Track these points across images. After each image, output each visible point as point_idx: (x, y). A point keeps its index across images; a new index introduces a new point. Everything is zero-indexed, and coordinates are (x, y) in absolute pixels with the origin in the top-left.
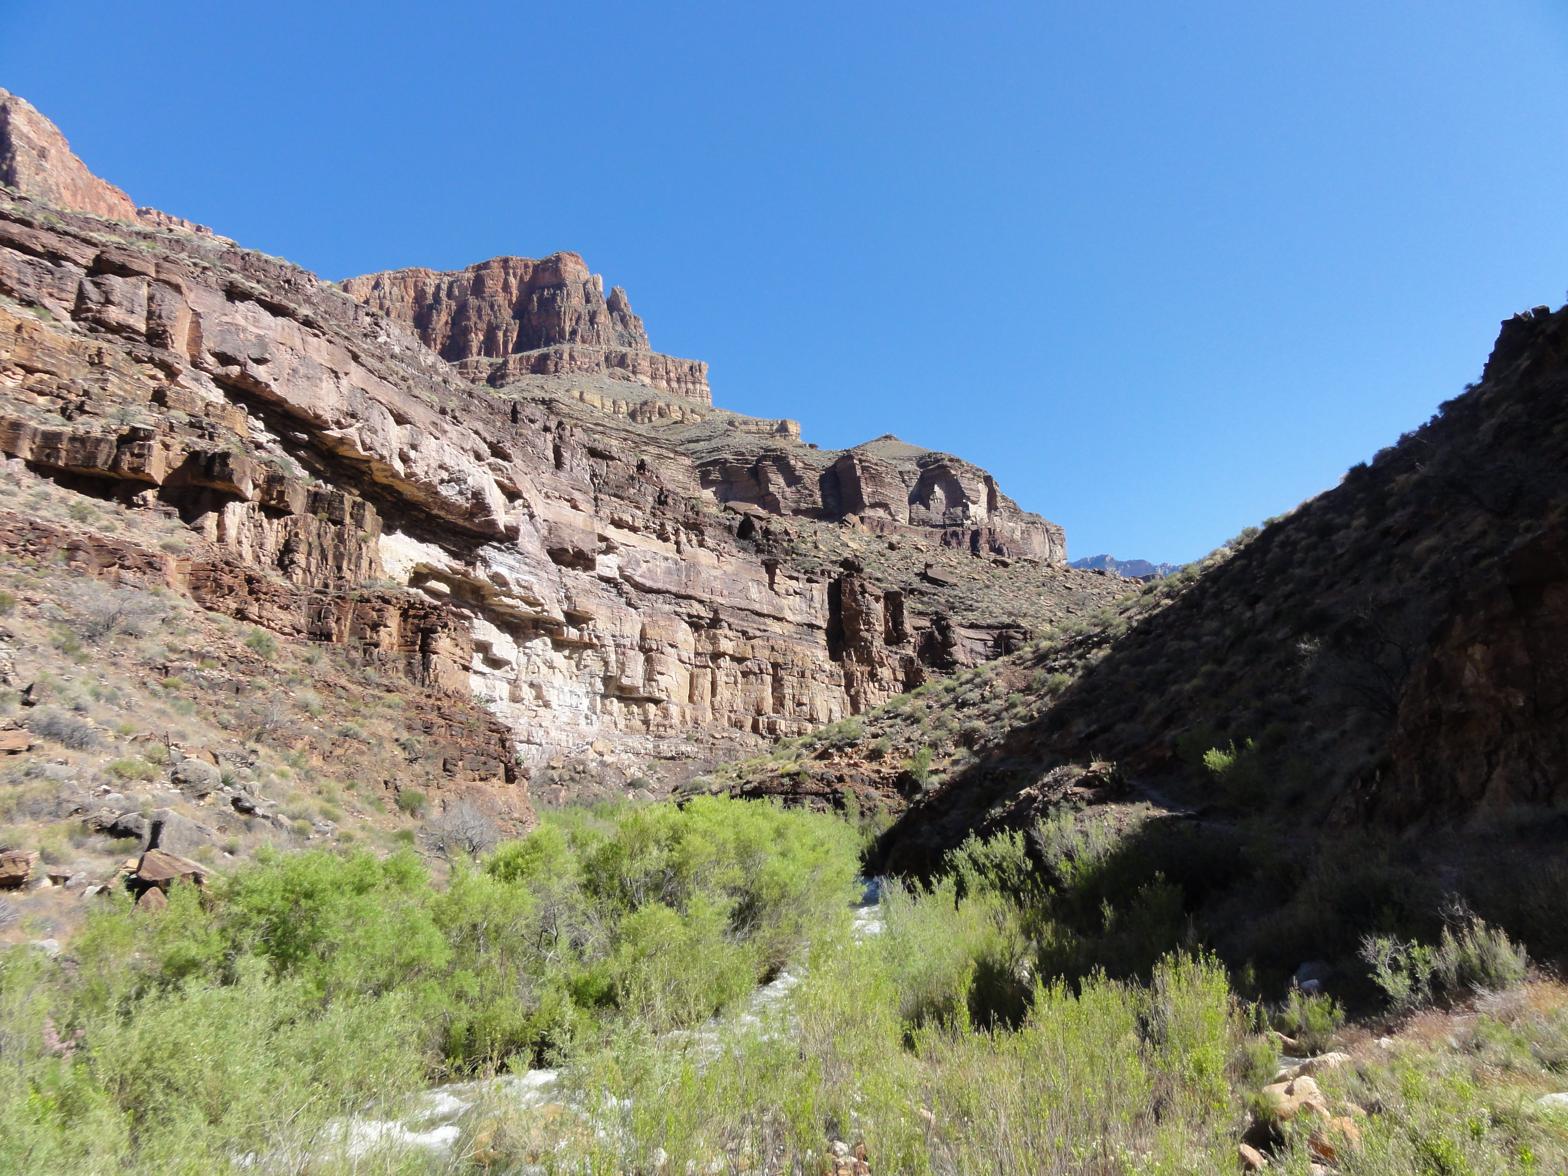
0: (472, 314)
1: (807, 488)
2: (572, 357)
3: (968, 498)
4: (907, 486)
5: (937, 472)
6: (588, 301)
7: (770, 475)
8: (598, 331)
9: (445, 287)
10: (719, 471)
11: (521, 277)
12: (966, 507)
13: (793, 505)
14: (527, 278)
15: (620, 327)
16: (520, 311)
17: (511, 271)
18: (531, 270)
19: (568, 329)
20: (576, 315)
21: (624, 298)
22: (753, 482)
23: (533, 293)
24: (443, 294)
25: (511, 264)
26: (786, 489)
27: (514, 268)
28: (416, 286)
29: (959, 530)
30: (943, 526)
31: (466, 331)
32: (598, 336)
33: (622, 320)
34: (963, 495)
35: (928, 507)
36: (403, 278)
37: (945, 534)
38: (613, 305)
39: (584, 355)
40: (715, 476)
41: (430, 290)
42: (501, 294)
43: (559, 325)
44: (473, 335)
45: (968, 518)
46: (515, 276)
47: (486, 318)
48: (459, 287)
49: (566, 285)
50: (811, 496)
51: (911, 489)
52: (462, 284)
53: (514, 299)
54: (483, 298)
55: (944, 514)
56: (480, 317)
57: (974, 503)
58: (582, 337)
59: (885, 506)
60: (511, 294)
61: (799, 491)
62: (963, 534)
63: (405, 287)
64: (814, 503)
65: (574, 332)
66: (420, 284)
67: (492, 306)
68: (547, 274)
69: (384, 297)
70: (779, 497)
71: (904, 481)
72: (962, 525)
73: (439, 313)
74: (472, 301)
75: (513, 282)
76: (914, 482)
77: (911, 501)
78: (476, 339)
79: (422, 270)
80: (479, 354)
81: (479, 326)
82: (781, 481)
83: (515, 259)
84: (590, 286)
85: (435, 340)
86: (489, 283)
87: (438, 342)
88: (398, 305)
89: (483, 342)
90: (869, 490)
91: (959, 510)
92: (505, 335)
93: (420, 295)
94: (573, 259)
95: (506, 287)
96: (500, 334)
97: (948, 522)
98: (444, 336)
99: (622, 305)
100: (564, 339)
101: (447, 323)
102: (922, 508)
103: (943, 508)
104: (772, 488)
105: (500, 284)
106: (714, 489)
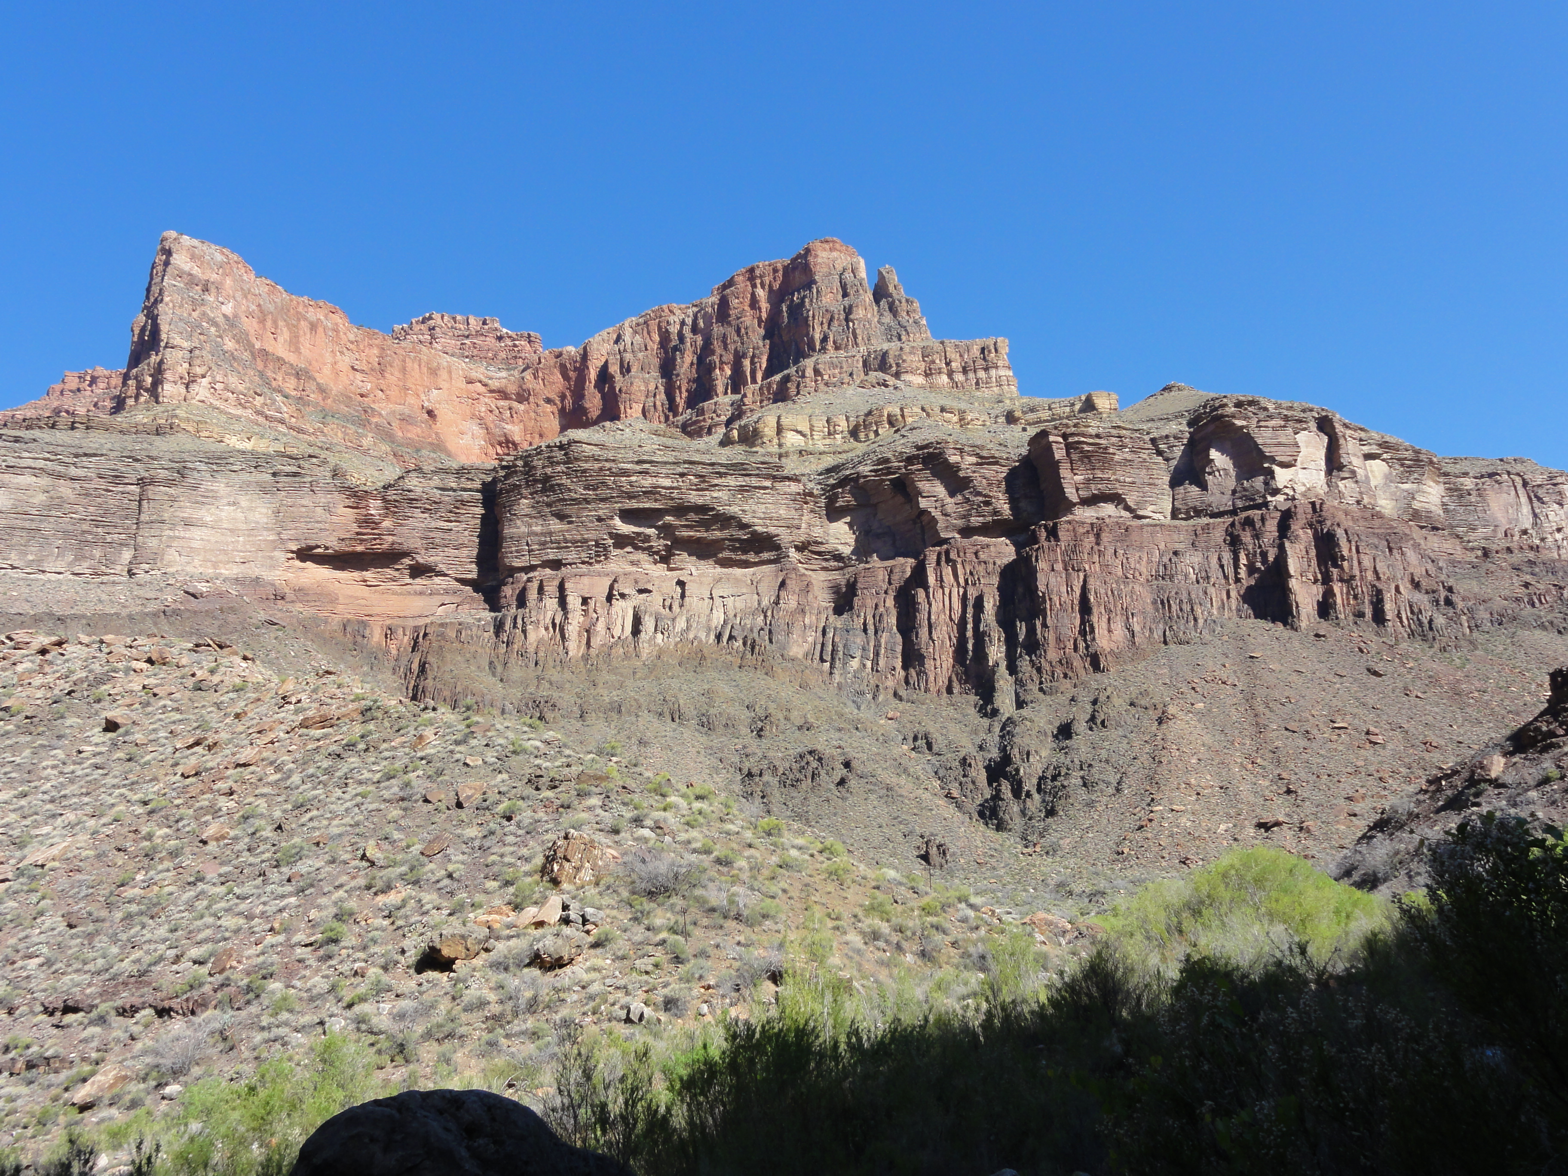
0: (717, 345)
1: (979, 494)
2: (817, 372)
3: (1272, 460)
4: (1167, 460)
5: (1211, 427)
6: (845, 295)
7: (920, 485)
8: (854, 330)
9: (689, 321)
10: (850, 492)
11: (770, 286)
12: (1271, 474)
13: (960, 523)
14: (776, 286)
15: (888, 318)
16: (772, 329)
17: (758, 281)
18: (780, 274)
19: (818, 336)
20: (828, 316)
21: (893, 280)
22: (900, 499)
23: (783, 301)
24: (687, 331)
25: (757, 272)
26: (949, 500)
27: (761, 277)
28: (660, 328)
29: (1255, 514)
30: (1234, 512)
31: (710, 369)
32: (855, 337)
33: (891, 309)
34: (1263, 457)
35: (1203, 486)
36: (645, 323)
37: (1233, 525)
38: (880, 293)
39: (833, 365)
40: (845, 499)
41: (674, 329)
42: (749, 312)
43: (807, 334)
44: (717, 371)
45: (1276, 492)
46: (763, 286)
47: (732, 347)
48: (704, 317)
49: (815, 282)
50: (987, 504)
51: (1174, 463)
52: (706, 313)
53: (764, 316)
54: (729, 323)
55: (1234, 492)
56: (726, 348)
57: (1284, 465)
58: (834, 342)
59: (1116, 499)
60: (760, 309)
61: (967, 500)
62: (1263, 519)
63: (649, 333)
64: (995, 512)
65: (825, 339)
66: (663, 325)
67: (738, 331)
68: (797, 273)
69: (625, 350)
70: (936, 514)
71: (1160, 453)
72: (1266, 504)
73: (682, 354)
74: (717, 330)
75: (761, 293)
76: (1178, 452)
77: (1175, 483)
78: (721, 377)
79: (665, 307)
80: (726, 393)
81: (724, 359)
82: (940, 490)
83: (762, 266)
84: (848, 276)
85: (680, 388)
86: (734, 302)
87: (683, 390)
88: (640, 355)
89: (731, 378)
90: (1079, 478)
91: (1258, 482)
92: (752, 363)
93: (665, 337)
94: (827, 246)
95: (754, 303)
96: (747, 363)
97: (1240, 504)
98: (689, 381)
99: (891, 289)
100: (814, 350)
101: (692, 364)
102: (1194, 490)
103: (1231, 483)
104: (923, 503)
105: (747, 301)
106: (848, 519)
